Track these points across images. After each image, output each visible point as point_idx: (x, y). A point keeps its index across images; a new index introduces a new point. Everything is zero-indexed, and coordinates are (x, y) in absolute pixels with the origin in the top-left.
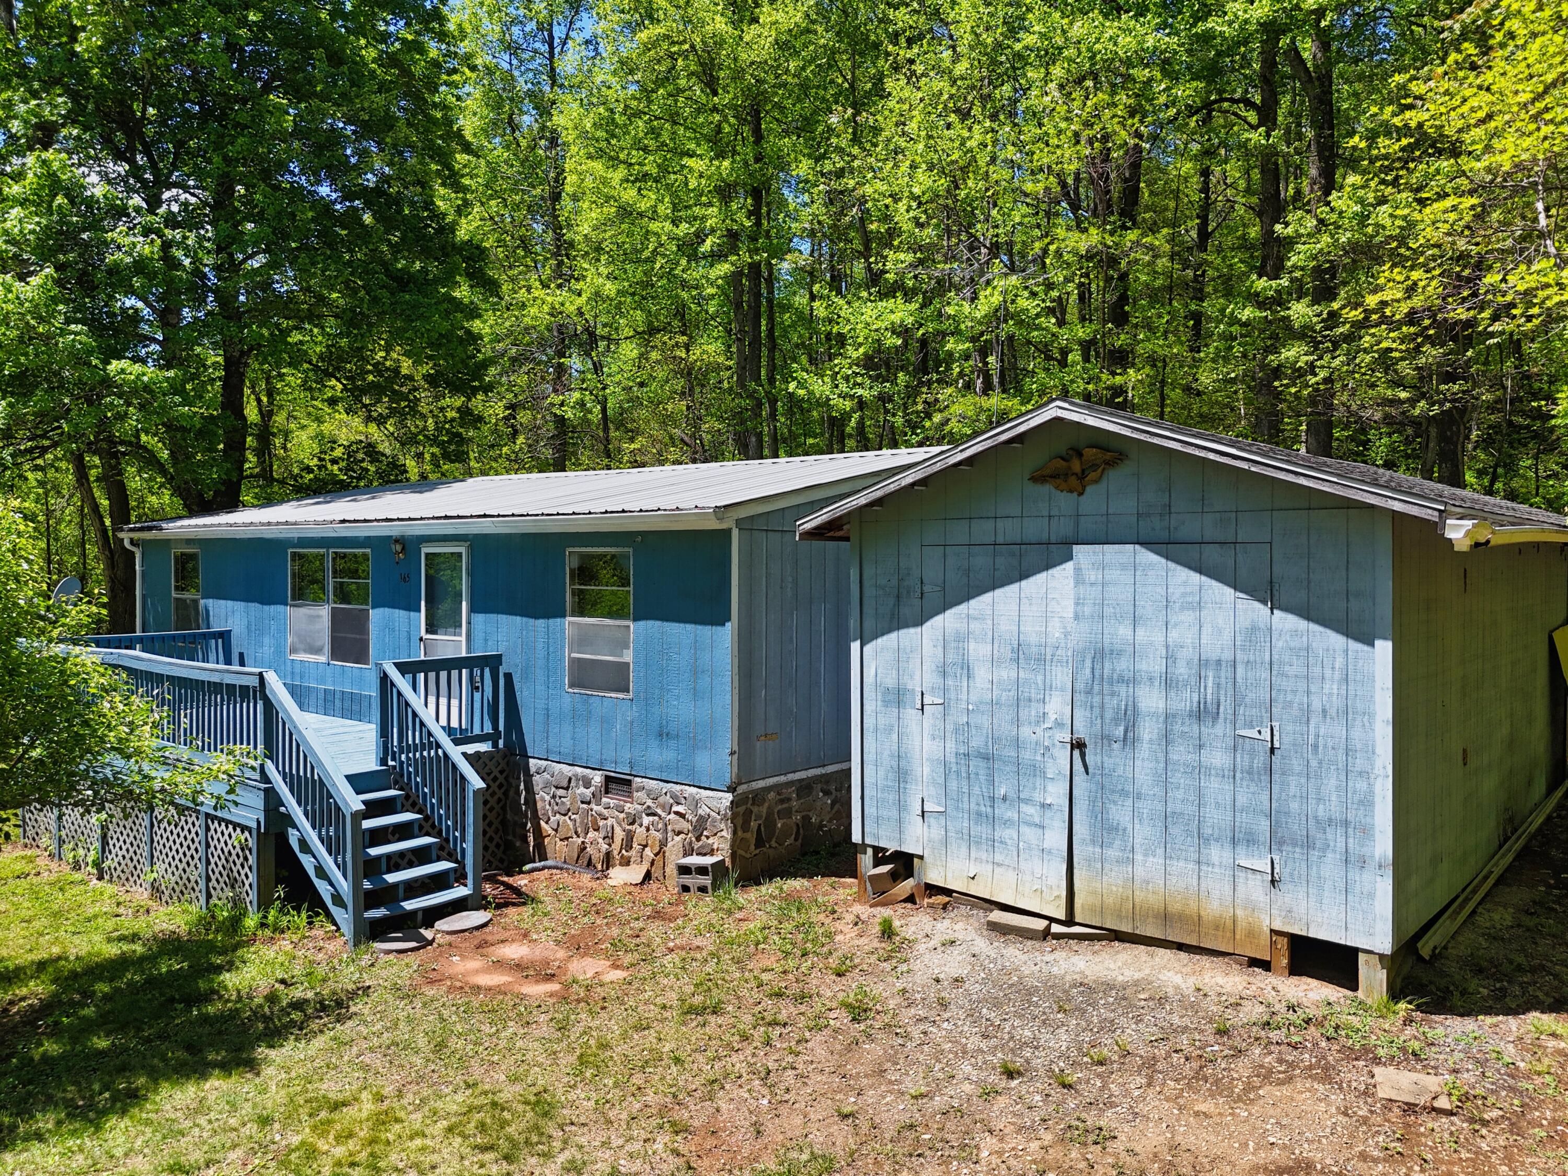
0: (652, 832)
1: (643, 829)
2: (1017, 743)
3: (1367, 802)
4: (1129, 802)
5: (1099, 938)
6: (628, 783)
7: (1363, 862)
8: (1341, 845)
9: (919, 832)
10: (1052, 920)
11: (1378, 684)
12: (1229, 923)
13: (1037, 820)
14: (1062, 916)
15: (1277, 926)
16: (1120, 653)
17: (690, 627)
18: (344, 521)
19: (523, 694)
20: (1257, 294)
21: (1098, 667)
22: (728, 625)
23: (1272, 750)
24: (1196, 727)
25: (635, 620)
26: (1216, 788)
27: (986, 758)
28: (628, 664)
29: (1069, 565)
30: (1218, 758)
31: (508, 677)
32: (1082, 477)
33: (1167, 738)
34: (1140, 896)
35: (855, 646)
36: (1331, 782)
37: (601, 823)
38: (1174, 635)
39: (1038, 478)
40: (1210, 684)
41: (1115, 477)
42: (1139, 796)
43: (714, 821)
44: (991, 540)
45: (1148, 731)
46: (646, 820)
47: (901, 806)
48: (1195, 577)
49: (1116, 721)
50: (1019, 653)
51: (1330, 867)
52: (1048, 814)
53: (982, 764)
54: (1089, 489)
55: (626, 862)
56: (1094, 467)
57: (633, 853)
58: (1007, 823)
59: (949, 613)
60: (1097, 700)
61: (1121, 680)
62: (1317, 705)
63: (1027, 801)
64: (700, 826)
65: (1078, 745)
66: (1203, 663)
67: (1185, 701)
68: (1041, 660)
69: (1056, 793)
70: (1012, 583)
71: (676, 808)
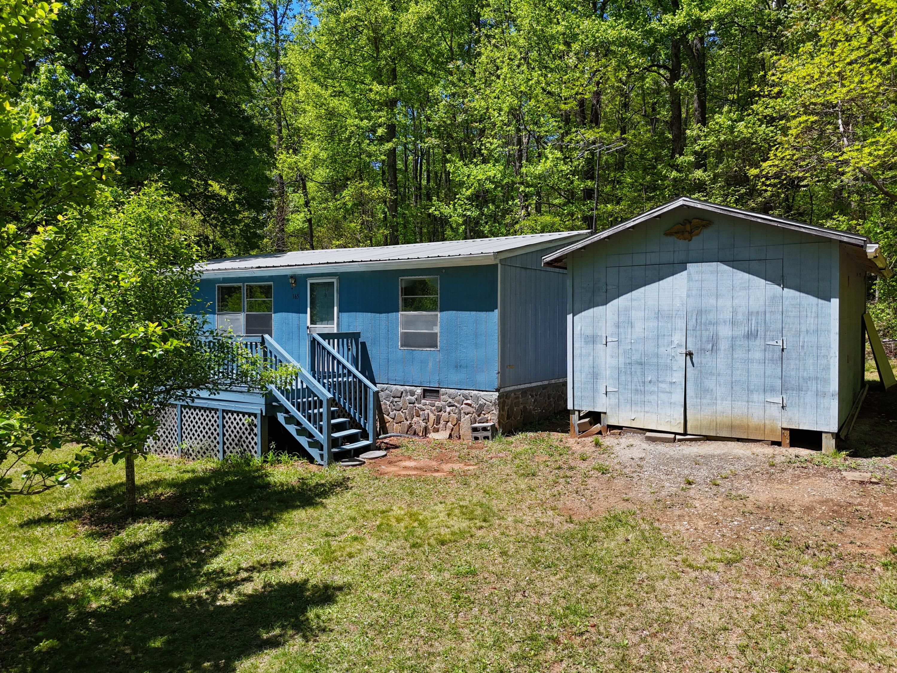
0: (452, 414)
1: (447, 413)
2: (657, 356)
3: (827, 368)
4: (714, 378)
5: (699, 440)
6: (438, 392)
7: (824, 395)
8: (814, 388)
9: (604, 401)
10: (676, 434)
11: (832, 318)
12: (762, 427)
13: (668, 390)
14: (682, 431)
15: (785, 426)
16: (710, 311)
17: (473, 313)
18: (259, 267)
19: (372, 352)
20: (678, 165)
21: (699, 318)
22: (496, 311)
23: (783, 350)
24: (746, 342)
25: (441, 311)
26: (756, 369)
27: (641, 364)
28: (436, 334)
29: (685, 273)
30: (758, 355)
31: (364, 344)
32: (691, 233)
33: (732, 347)
34: (719, 419)
35: (570, 317)
36: (810, 361)
37: (421, 413)
38: (736, 301)
39: (668, 234)
40: (753, 322)
41: (707, 232)
42: (719, 375)
43: (488, 406)
44: (644, 263)
45: (723, 345)
46: (448, 409)
47: (594, 390)
48: (746, 275)
49: (708, 342)
50: (658, 315)
51: (809, 398)
52: (674, 386)
53: (639, 367)
54: (694, 238)
55: (437, 430)
56: (697, 227)
57: (441, 426)
58: (651, 393)
59: (621, 298)
60: (698, 333)
61: (710, 323)
62: (804, 328)
63: (662, 382)
64: (480, 410)
65: (690, 354)
66: (750, 314)
67: (741, 330)
68: (670, 317)
69: (679, 377)
70: (654, 282)
71: (466, 402)
